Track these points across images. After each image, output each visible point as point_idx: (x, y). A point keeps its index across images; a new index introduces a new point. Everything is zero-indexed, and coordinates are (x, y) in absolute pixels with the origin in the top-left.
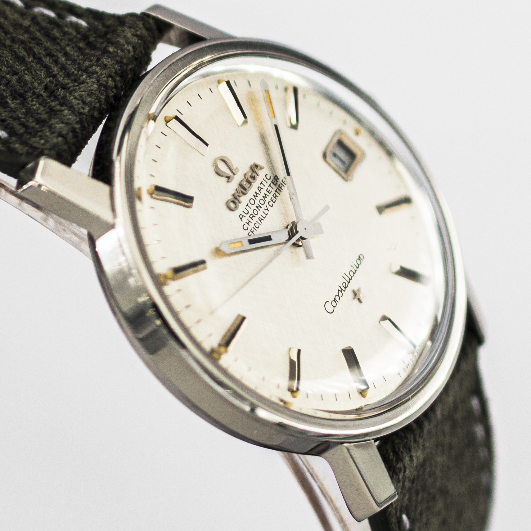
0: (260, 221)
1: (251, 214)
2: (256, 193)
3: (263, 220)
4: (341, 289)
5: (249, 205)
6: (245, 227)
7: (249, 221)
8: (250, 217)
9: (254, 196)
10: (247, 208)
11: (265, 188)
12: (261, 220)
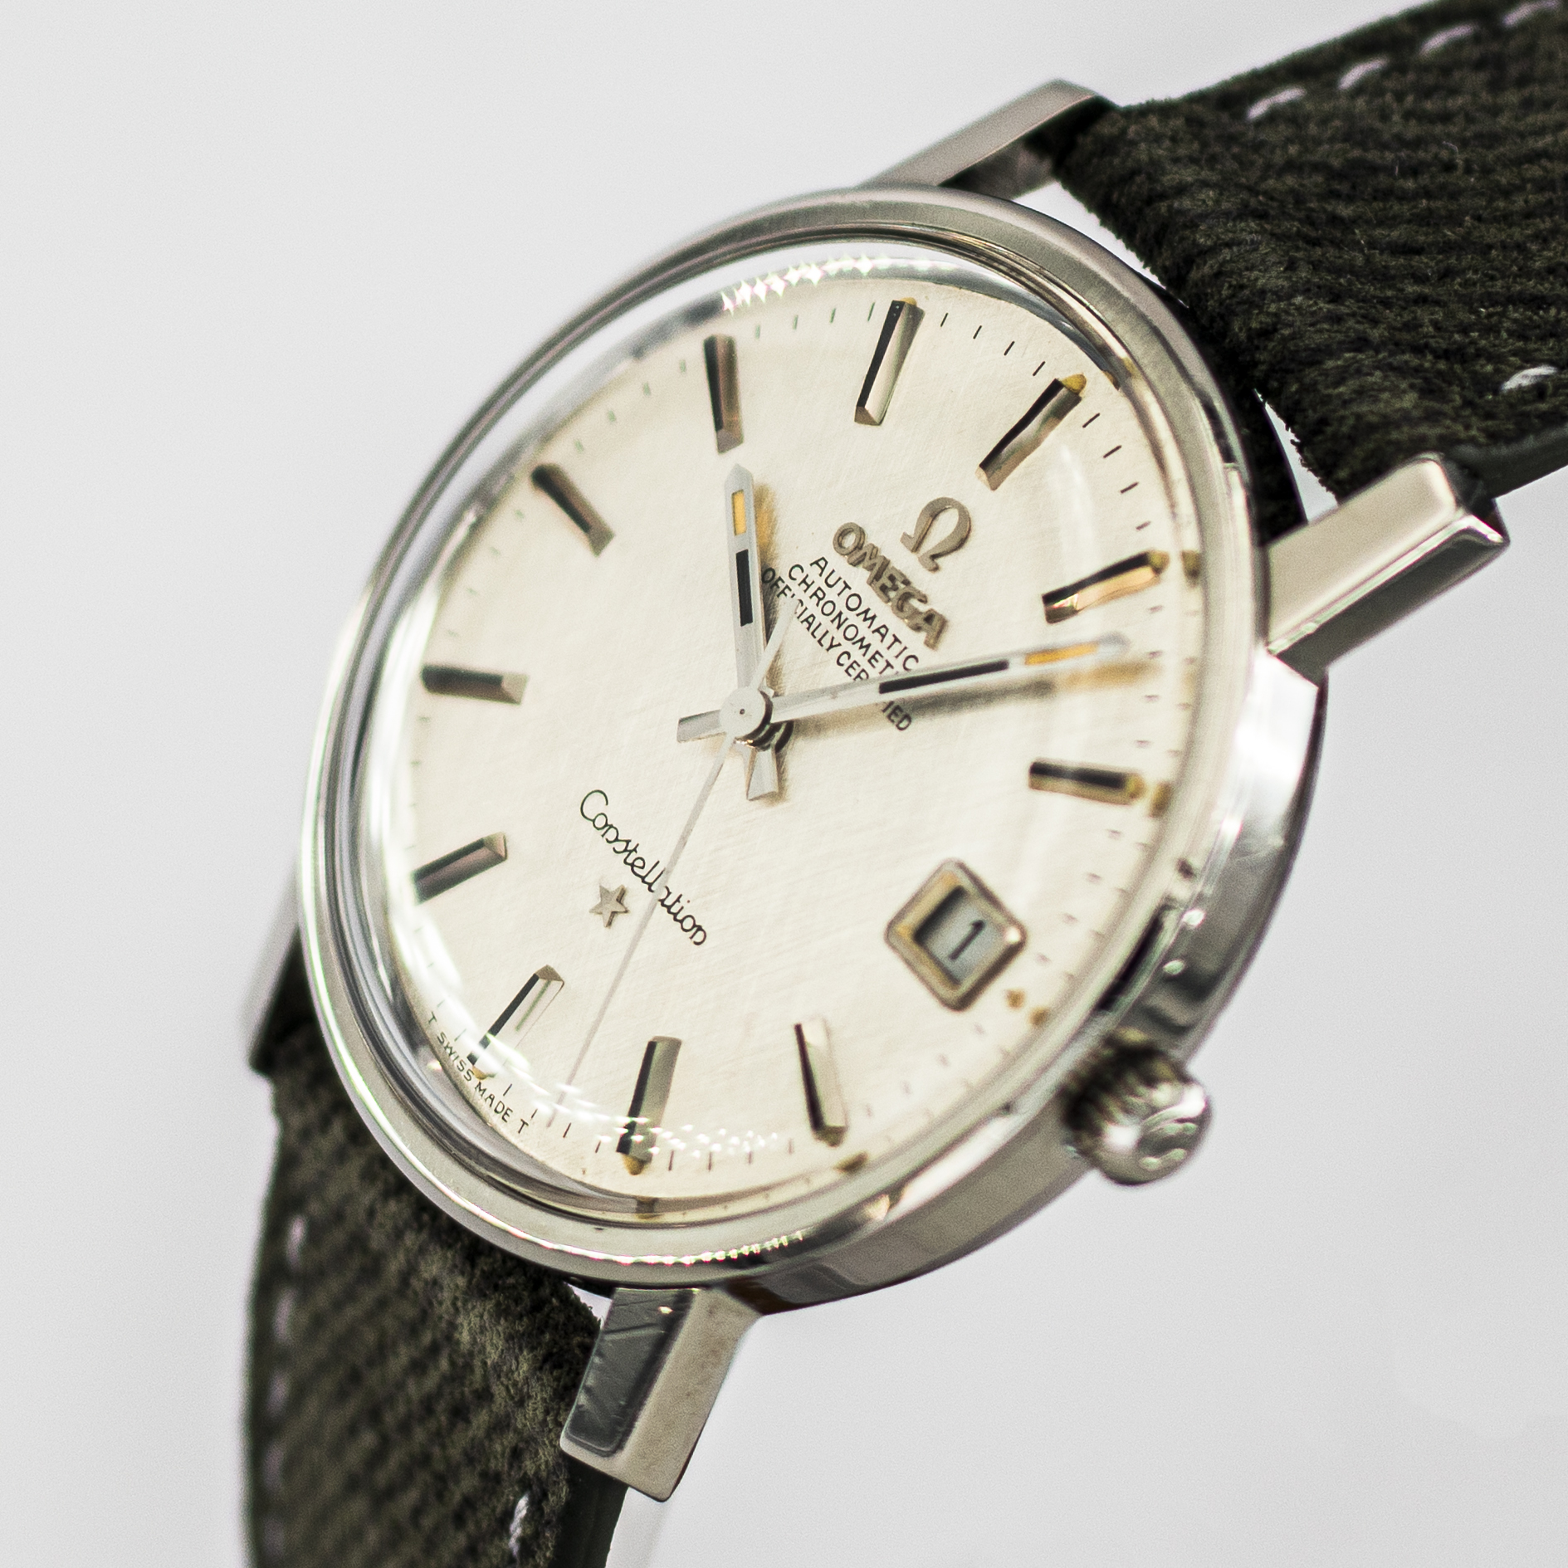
0: (806, 620)
1: (824, 594)
2: (873, 618)
3: (808, 629)
4: (631, 852)
5: (847, 592)
6: (796, 573)
7: (808, 586)
8: (819, 589)
9: (866, 612)
10: (841, 585)
11: (882, 648)
12: (809, 621)
